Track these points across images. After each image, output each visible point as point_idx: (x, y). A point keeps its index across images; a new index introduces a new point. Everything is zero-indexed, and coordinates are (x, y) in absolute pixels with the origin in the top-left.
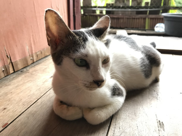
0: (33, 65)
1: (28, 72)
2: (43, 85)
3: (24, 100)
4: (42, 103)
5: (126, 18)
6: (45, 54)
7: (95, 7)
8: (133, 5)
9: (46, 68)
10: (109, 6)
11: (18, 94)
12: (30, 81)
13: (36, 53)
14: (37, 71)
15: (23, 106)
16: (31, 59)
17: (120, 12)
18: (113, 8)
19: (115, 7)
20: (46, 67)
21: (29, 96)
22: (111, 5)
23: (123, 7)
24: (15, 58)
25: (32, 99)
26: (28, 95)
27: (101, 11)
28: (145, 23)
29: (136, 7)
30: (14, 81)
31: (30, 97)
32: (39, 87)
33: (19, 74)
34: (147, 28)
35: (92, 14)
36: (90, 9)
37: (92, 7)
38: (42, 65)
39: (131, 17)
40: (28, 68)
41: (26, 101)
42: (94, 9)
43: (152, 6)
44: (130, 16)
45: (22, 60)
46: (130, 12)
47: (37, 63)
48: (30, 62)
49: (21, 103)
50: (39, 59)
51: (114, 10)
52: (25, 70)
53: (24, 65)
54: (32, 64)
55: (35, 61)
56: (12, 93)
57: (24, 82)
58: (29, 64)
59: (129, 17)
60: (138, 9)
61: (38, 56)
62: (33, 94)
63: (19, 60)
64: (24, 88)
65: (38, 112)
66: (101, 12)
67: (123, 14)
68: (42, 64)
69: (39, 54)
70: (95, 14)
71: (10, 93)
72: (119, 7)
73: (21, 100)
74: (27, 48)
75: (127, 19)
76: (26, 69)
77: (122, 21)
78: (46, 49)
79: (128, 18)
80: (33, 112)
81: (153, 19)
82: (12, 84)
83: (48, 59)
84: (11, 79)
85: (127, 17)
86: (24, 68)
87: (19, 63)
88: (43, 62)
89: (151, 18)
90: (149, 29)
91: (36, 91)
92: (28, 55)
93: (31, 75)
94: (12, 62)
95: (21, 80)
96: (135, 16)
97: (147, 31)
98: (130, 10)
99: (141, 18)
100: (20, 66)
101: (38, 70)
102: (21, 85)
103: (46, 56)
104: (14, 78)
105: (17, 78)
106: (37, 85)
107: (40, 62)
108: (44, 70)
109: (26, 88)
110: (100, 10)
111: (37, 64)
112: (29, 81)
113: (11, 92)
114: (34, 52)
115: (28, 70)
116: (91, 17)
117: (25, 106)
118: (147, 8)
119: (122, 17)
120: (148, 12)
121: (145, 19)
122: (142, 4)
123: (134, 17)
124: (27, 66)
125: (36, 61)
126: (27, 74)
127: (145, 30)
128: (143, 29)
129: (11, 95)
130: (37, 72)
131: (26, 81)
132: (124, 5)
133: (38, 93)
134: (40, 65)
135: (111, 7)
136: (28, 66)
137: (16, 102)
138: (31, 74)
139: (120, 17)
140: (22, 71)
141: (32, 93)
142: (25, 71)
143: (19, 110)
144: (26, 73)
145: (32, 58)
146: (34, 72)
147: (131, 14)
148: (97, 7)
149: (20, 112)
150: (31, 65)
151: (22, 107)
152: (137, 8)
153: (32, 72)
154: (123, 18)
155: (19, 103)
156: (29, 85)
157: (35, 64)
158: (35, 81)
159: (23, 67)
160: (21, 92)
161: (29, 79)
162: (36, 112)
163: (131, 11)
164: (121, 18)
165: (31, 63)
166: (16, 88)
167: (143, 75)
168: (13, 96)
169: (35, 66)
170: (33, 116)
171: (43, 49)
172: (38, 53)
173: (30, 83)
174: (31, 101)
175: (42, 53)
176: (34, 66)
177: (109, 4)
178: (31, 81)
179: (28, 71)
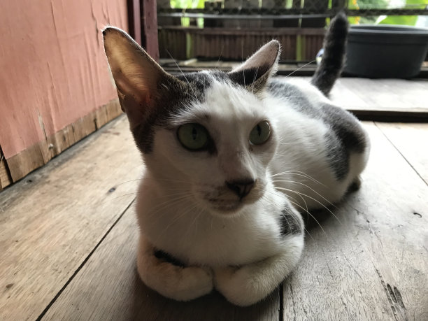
0: (56, 162)
1: (48, 182)
2: (93, 213)
3: (54, 258)
4: (102, 262)
5: (251, 36)
6: (81, 133)
7: (179, 10)
8: (266, 6)
9: (91, 170)
10: (211, 9)
11: (36, 242)
12: (59, 207)
13: (61, 131)
14: (68, 177)
15: (57, 276)
16: (50, 148)
17: (238, 23)
18: (220, 14)
19: (226, 11)
20: (89, 166)
21: (64, 246)
22: (216, 6)
23: (244, 11)
24: (11, 148)
25: (75, 255)
26: (63, 243)
27: (192, 20)
28: (294, 46)
29: (273, 9)
30: (15, 208)
31: (67, 248)
32: (85, 221)
33: (25, 189)
34: (299, 59)
35: (173, 27)
36: (167, 15)
37: (171, 11)
38: (79, 161)
39: (263, 34)
40: (45, 171)
41: (62, 260)
42: (176, 15)
43: (308, 9)
44: (260, 31)
45: (30, 151)
46: (259, 23)
47: (64, 156)
48: (48, 155)
49: (49, 268)
50: (68, 146)
51: (224, 16)
52: (37, 176)
53: (34, 163)
54: (52, 159)
55: (59, 151)
56: (17, 241)
57: (43, 210)
58: (46, 161)
59: (258, 34)
60: (278, 14)
61: (67, 140)
62: (75, 240)
63: (22, 152)
64: (46, 224)
65: (98, 289)
66: (194, 22)
67: (243, 26)
68: (79, 159)
69: (67, 133)
70: (179, 27)
71: (13, 242)
72: (235, 11)
73: (48, 258)
74: (40, 120)
75: (253, 39)
76: (41, 174)
77: (242, 43)
78: (82, 119)
79: (256, 36)
80: (85, 290)
81: (312, 37)
82: (12, 216)
83: (89, 145)
84: (5, 203)
85: (253, 33)
86: (35, 171)
87: (22, 159)
88: (79, 152)
89: (307, 36)
90: (305, 60)
91: (80, 231)
92: (42, 137)
93: (55, 189)
94: (6, 158)
95: (34, 204)
96: (272, 31)
97: (299, 65)
98: (259, 17)
99: (286, 36)
100: (25, 168)
101: (71, 176)
102: (37, 217)
103: (83, 136)
104: (16, 201)
105: (23, 199)
106: (80, 216)
107: (70, 152)
108: (86, 174)
109: (53, 226)
110: (190, 18)
111: (67, 160)
112: (56, 205)
113: (14, 238)
114: (56, 129)
115: (47, 177)
116: (170, 34)
117: (61, 274)
118: (299, 14)
119: (243, 33)
120: (300, 21)
121: (293, 37)
122: (285, 4)
123: (268, 33)
124: (41, 165)
125: (62, 152)
126: (47, 186)
127: (296, 64)
128: (291, 61)
129: (18, 247)
130: (70, 179)
131: (47, 207)
132: (245, 7)
133: (86, 238)
134: (74, 160)
135: (216, 10)
136: (44, 165)
137: (34, 267)
138: (56, 186)
139: (237, 33)
140: (30, 181)
141: (70, 238)
142: (39, 181)
143: (50, 287)
144: (43, 184)
145: (52, 145)
146: (64, 182)
147: (262, 26)
148: (184, 11)
149: (52, 291)
150: (51, 164)
151: (53, 277)
152: (275, 12)
153: (58, 181)
154: (245, 36)
155: (45, 268)
156: (58, 215)
157: (60, 159)
158: (70, 205)
159: (31, 170)
160: (42, 236)
161: (55, 202)
162: (93, 288)
163: (262, 20)
164: (240, 36)
165: (50, 157)
166: (25, 227)
167: (332, 174)
168: (24, 249)
169: (61, 164)
170: (89, 299)
171: (78, 121)
172: (65, 132)
173: (60, 210)
174: (73, 260)
175: (73, 130)
176: (58, 166)
177: (212, 4)
178: (59, 204)
179: (47, 180)
